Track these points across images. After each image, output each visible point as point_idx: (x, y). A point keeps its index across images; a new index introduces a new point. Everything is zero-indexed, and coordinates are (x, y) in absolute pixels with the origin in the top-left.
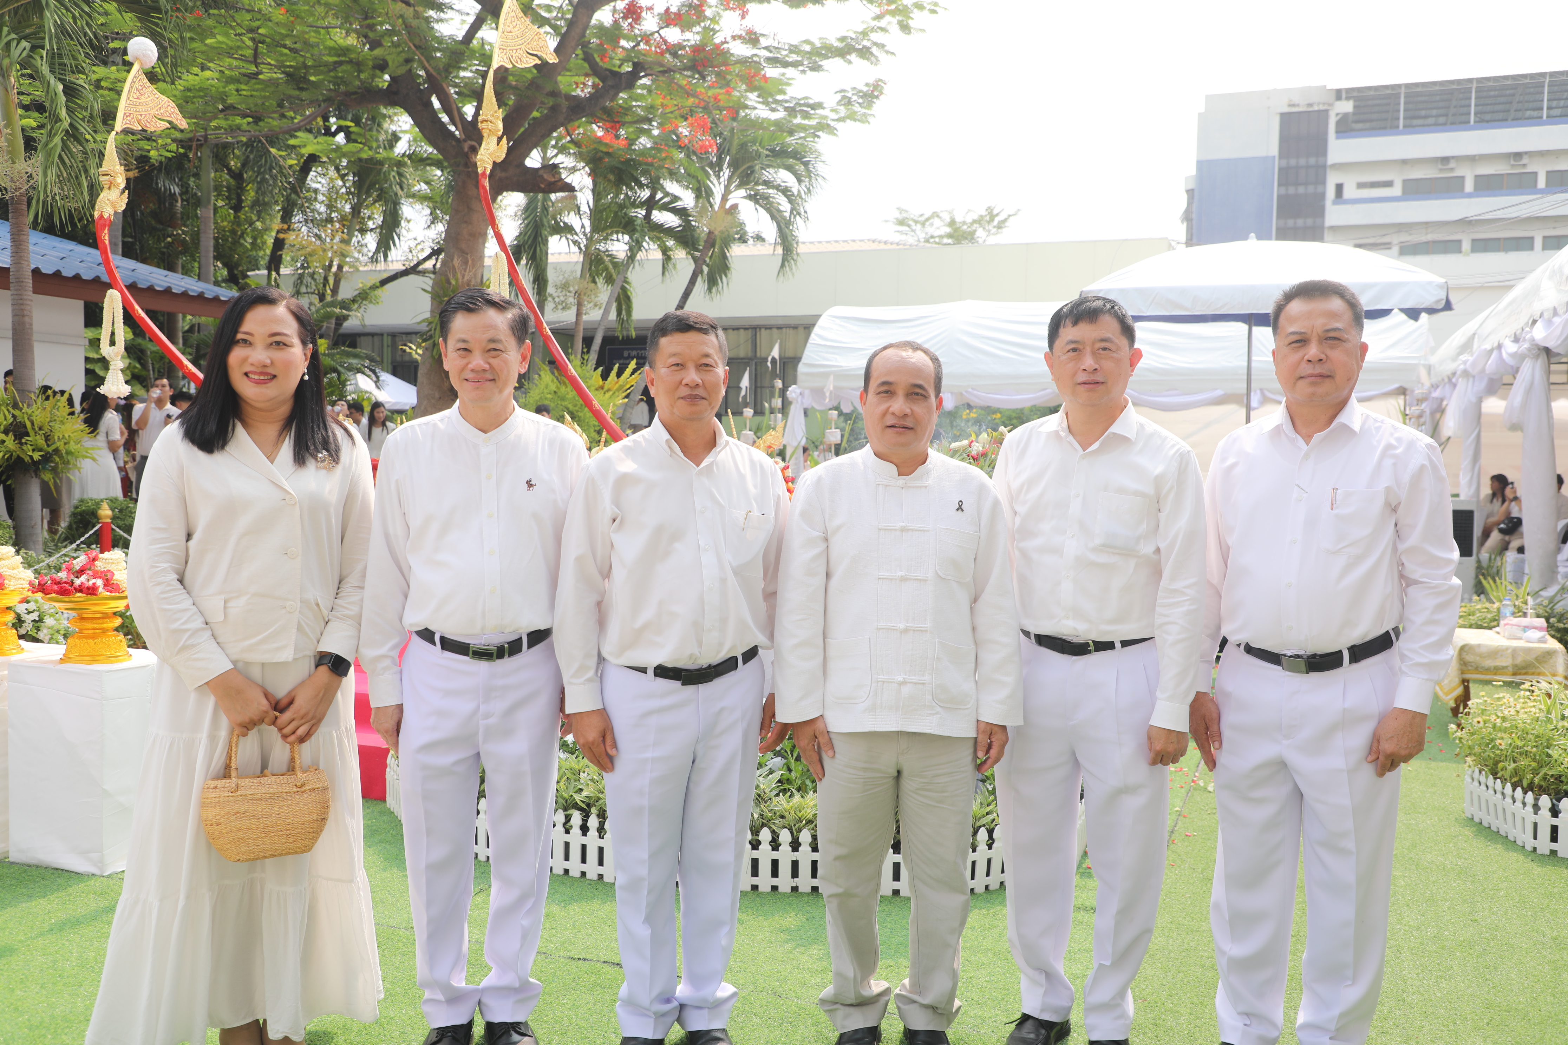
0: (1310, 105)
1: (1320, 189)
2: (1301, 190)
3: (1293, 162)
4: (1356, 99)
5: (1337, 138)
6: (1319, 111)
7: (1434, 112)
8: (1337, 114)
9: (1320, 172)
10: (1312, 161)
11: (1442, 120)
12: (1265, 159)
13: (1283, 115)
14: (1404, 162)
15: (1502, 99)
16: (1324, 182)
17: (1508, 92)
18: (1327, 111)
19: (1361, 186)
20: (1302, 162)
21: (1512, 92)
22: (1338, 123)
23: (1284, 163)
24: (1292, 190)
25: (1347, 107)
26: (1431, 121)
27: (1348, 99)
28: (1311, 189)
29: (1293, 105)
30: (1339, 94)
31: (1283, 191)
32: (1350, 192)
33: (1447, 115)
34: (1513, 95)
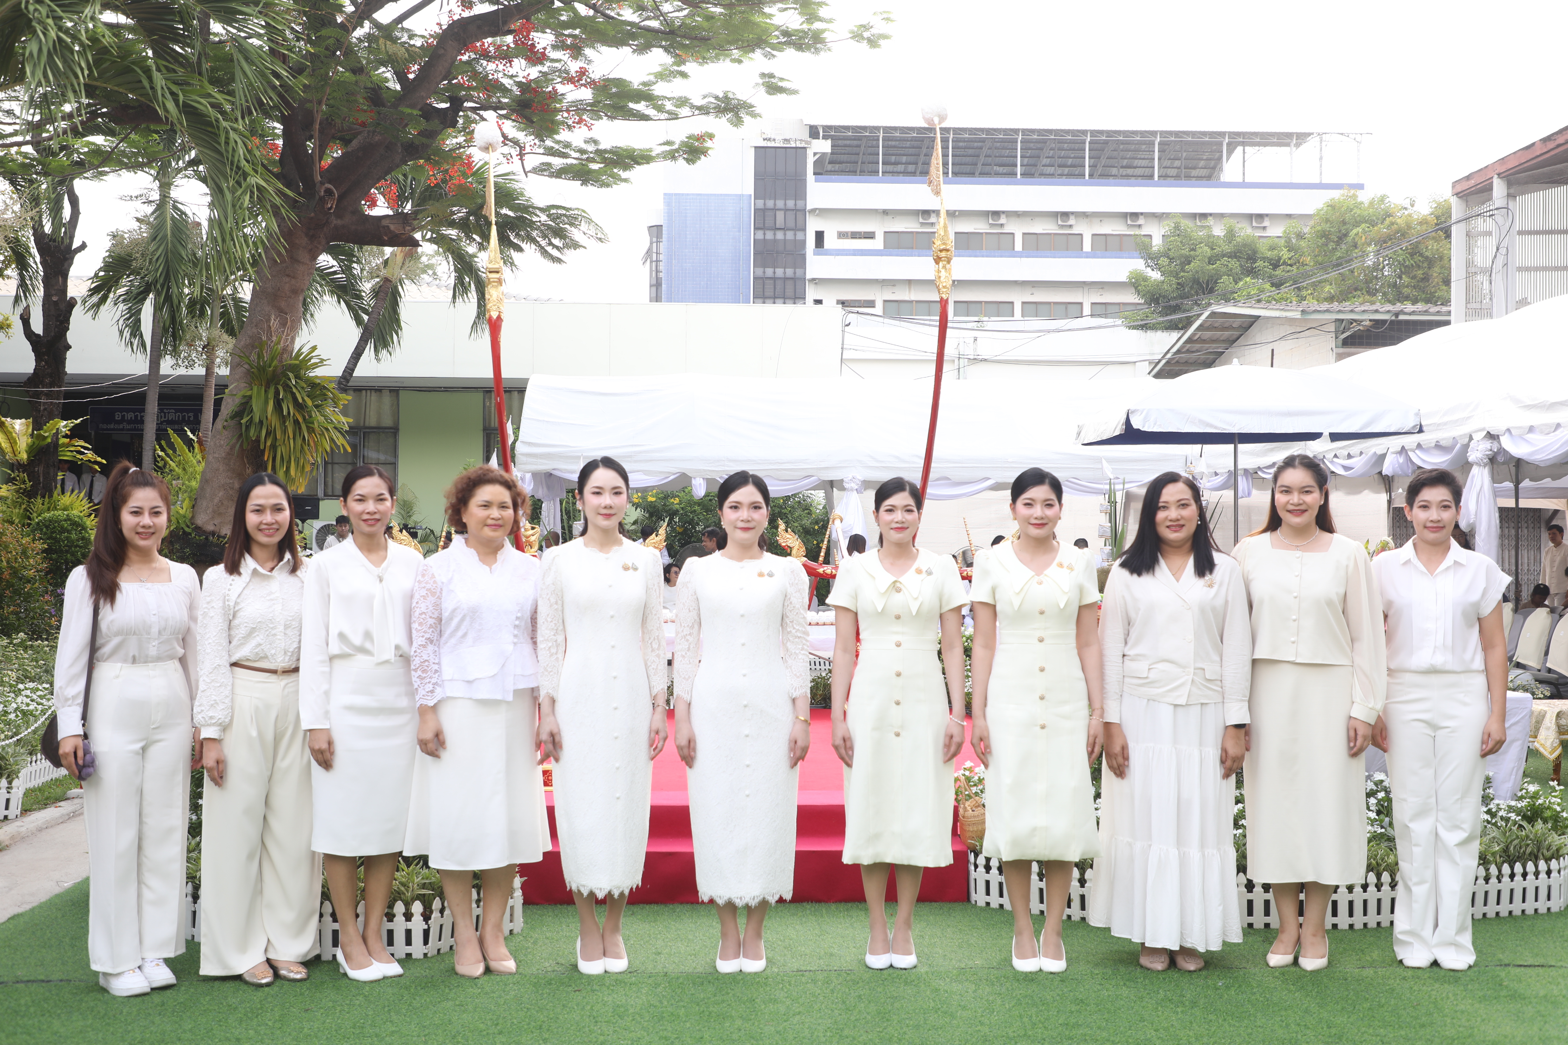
0: (786, 140)
1: (799, 236)
2: (780, 235)
3: (770, 204)
4: (833, 138)
5: (816, 181)
6: (796, 148)
7: (904, 159)
8: (815, 154)
9: (800, 215)
10: (790, 204)
11: (911, 168)
12: (740, 196)
13: (757, 148)
14: (885, 212)
15: (970, 152)
16: (804, 229)
17: (976, 144)
18: (805, 148)
19: (842, 235)
20: (780, 204)
21: (980, 144)
22: (816, 163)
23: (760, 203)
24: (769, 235)
25: (824, 146)
26: (900, 168)
27: (825, 138)
28: (790, 235)
29: (769, 140)
30: (814, 132)
31: (760, 235)
32: (830, 241)
33: (916, 164)
34: (981, 148)
